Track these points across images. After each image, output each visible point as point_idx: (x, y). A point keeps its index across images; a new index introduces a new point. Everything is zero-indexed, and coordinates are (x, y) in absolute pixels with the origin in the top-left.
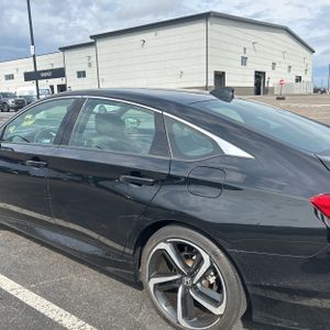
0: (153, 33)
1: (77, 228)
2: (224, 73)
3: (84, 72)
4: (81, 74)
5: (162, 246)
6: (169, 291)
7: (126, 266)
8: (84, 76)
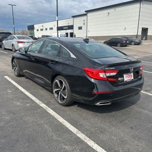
0: (114, 9)
1: (41, 76)
2: (147, 29)
3: (81, 27)
4: (80, 28)
5: (56, 81)
6: (57, 92)
7: (49, 86)
8: (81, 29)
